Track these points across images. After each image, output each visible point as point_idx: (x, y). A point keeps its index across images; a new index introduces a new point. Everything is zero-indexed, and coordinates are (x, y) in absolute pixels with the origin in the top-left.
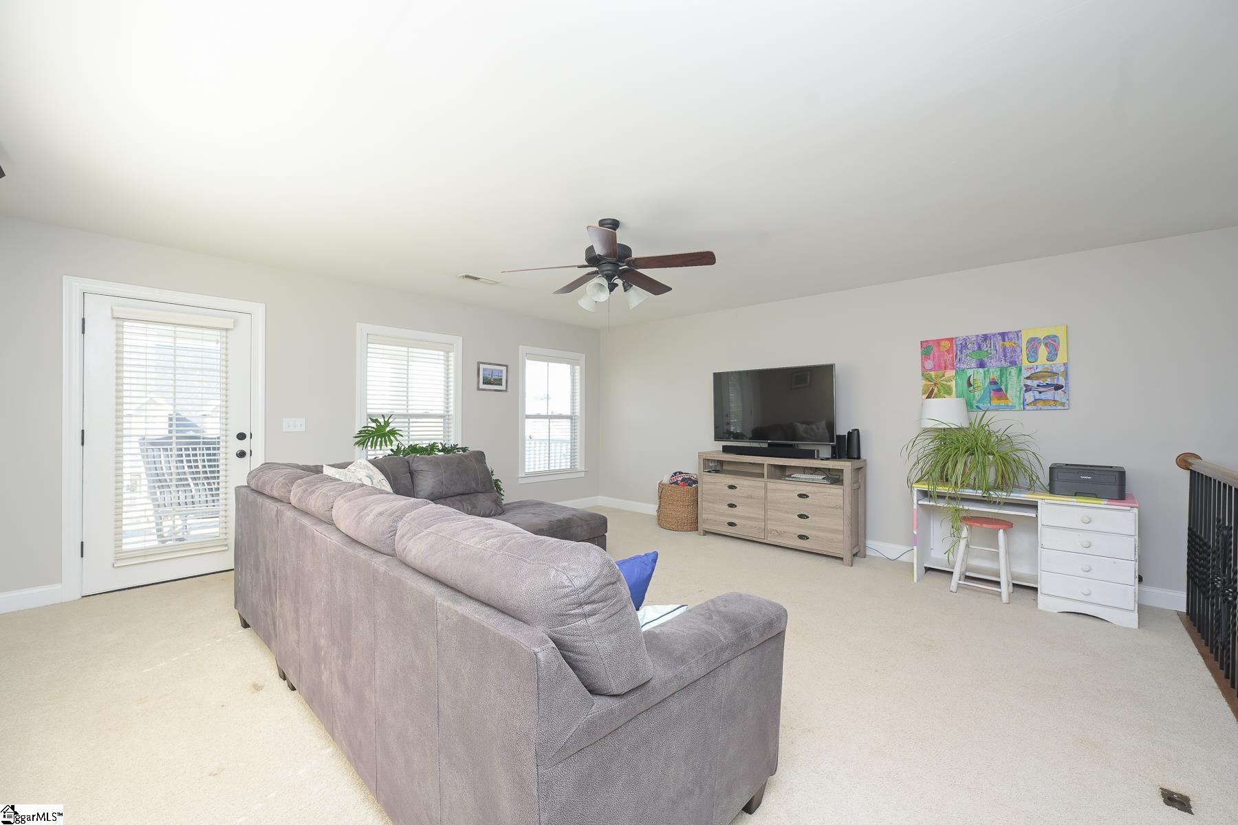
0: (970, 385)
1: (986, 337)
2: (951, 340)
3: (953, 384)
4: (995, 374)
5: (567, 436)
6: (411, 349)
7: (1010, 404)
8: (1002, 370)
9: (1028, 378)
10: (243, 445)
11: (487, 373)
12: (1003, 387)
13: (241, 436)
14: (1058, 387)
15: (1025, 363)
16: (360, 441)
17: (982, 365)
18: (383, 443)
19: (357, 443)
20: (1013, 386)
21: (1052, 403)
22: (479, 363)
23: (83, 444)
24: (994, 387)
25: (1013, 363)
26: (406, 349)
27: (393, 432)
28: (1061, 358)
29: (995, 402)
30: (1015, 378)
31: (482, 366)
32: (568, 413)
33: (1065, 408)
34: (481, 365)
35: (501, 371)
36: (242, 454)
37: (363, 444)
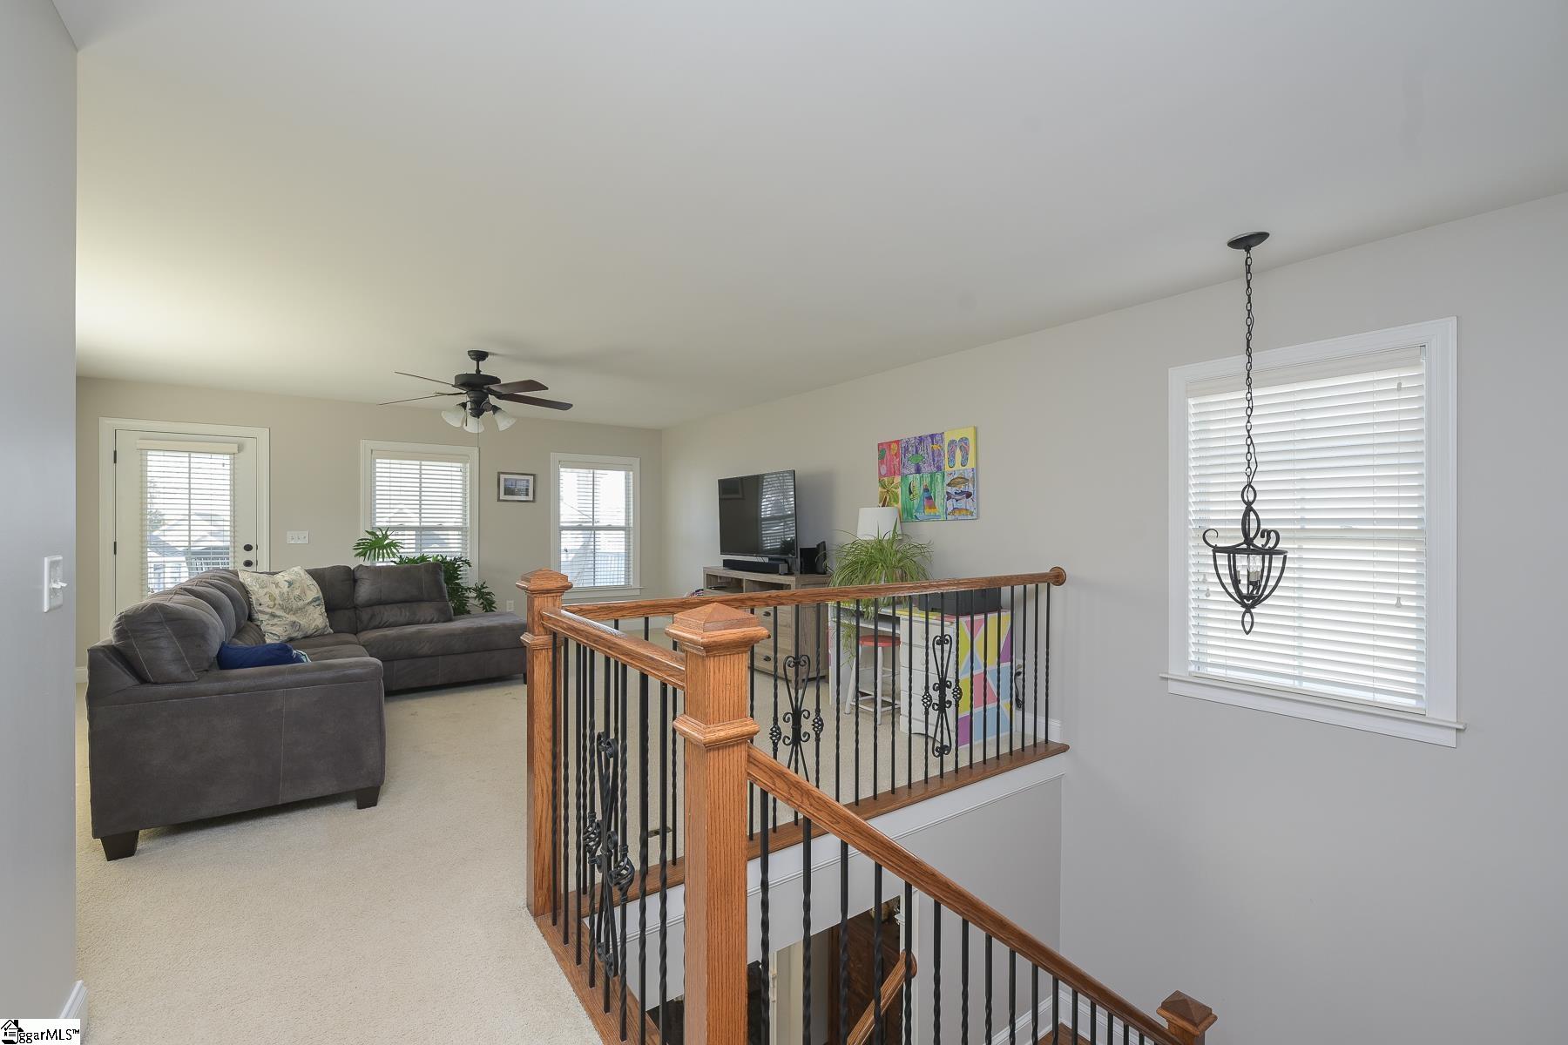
0: (911, 493)
1: (921, 439)
2: (897, 442)
3: (899, 491)
4: (927, 481)
5: (621, 548)
6: (423, 463)
7: (937, 514)
8: (932, 475)
9: (949, 485)
10: (250, 556)
11: (509, 483)
12: (932, 495)
13: (248, 548)
14: (969, 495)
15: (947, 469)
16: (361, 552)
17: (918, 471)
18: (386, 555)
19: (357, 555)
20: (940, 491)
21: (964, 512)
22: (499, 473)
23: (115, 553)
24: (926, 494)
25: (939, 468)
26: (418, 462)
27: (393, 544)
28: (971, 464)
29: (927, 511)
30: (940, 484)
31: (503, 477)
32: (622, 523)
33: (974, 517)
34: (502, 475)
35: (528, 481)
36: (248, 564)
37: (365, 555)
